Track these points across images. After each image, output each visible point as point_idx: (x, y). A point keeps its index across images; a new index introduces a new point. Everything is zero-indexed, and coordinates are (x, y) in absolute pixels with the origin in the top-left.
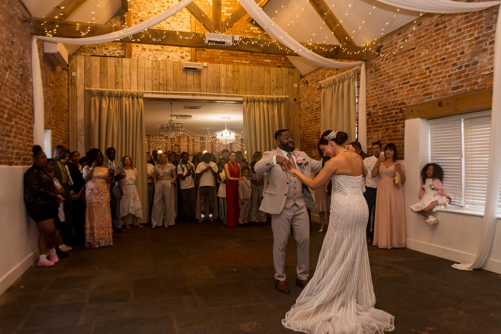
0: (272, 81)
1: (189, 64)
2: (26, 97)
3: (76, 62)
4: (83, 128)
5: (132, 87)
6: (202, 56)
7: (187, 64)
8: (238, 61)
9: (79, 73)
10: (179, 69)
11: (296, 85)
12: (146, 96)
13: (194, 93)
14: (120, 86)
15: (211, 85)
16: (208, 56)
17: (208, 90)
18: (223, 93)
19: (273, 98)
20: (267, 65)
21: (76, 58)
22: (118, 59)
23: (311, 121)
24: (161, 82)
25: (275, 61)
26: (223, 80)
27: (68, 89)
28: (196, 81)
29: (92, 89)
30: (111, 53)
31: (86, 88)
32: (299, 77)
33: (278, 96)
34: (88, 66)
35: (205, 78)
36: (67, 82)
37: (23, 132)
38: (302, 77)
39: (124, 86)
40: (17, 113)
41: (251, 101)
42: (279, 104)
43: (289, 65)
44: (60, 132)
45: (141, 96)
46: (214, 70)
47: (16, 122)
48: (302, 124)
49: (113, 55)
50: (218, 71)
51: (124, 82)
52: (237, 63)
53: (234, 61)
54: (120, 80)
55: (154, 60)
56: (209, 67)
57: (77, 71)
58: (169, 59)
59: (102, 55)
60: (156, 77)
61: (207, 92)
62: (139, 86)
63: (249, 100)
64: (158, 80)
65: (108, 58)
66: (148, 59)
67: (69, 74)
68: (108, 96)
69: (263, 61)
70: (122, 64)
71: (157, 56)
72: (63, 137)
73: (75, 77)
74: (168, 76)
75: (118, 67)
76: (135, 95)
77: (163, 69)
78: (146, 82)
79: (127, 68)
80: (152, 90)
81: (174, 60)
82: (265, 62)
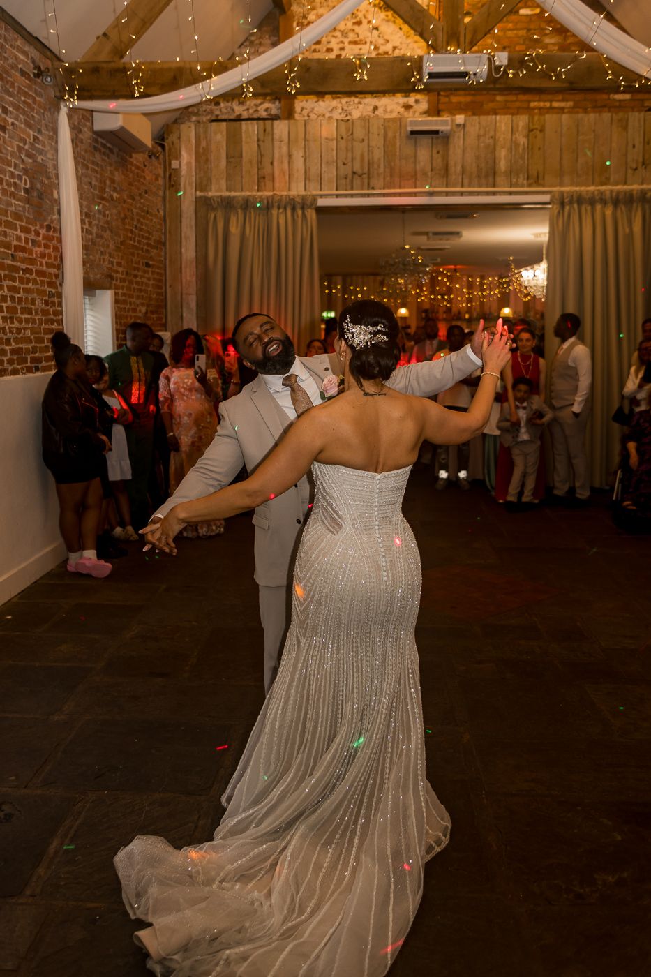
0: (630, 147)
1: (422, 123)
2: (43, 231)
3: (179, 138)
4: (194, 279)
5: (293, 185)
6: (454, 99)
7: (415, 123)
8: (542, 104)
9: (185, 161)
10: (398, 134)
12: (322, 202)
13: (430, 189)
14: (269, 184)
15: (474, 168)
16: (469, 99)
17: (466, 181)
18: (503, 186)
19: (632, 190)
20: (620, 106)
21: (179, 129)
22: (265, 124)
24: (357, 167)
25: (640, 96)
26: (502, 154)
27: (164, 198)
28: (438, 161)
29: (210, 194)
30: (251, 111)
31: (199, 194)
34: (204, 144)
35: (459, 151)
36: (161, 182)
37: (34, 304)
39: (277, 184)
40: (17, 269)
41: (571, 202)
42: (646, 206)
44: (140, 290)
45: (312, 204)
46: (482, 132)
47: (13, 289)
49: (255, 116)
50: (492, 133)
51: (276, 174)
52: (540, 109)
53: (533, 104)
54: (267, 169)
55: (342, 120)
56: (468, 125)
57: (182, 157)
58: (376, 112)
59: (232, 117)
60: (346, 158)
61: (462, 186)
62: (307, 182)
63: (566, 200)
64: (350, 164)
65: (243, 123)
66: (329, 117)
67: (166, 165)
68: (241, 207)
69: (609, 99)
70: (273, 135)
71: (350, 108)
72: (150, 299)
73: (177, 171)
74: (372, 153)
75: (264, 141)
76: (299, 203)
77: (361, 138)
78: (323, 170)
79: (282, 143)
80: (337, 190)
81: (388, 116)
82: (615, 100)
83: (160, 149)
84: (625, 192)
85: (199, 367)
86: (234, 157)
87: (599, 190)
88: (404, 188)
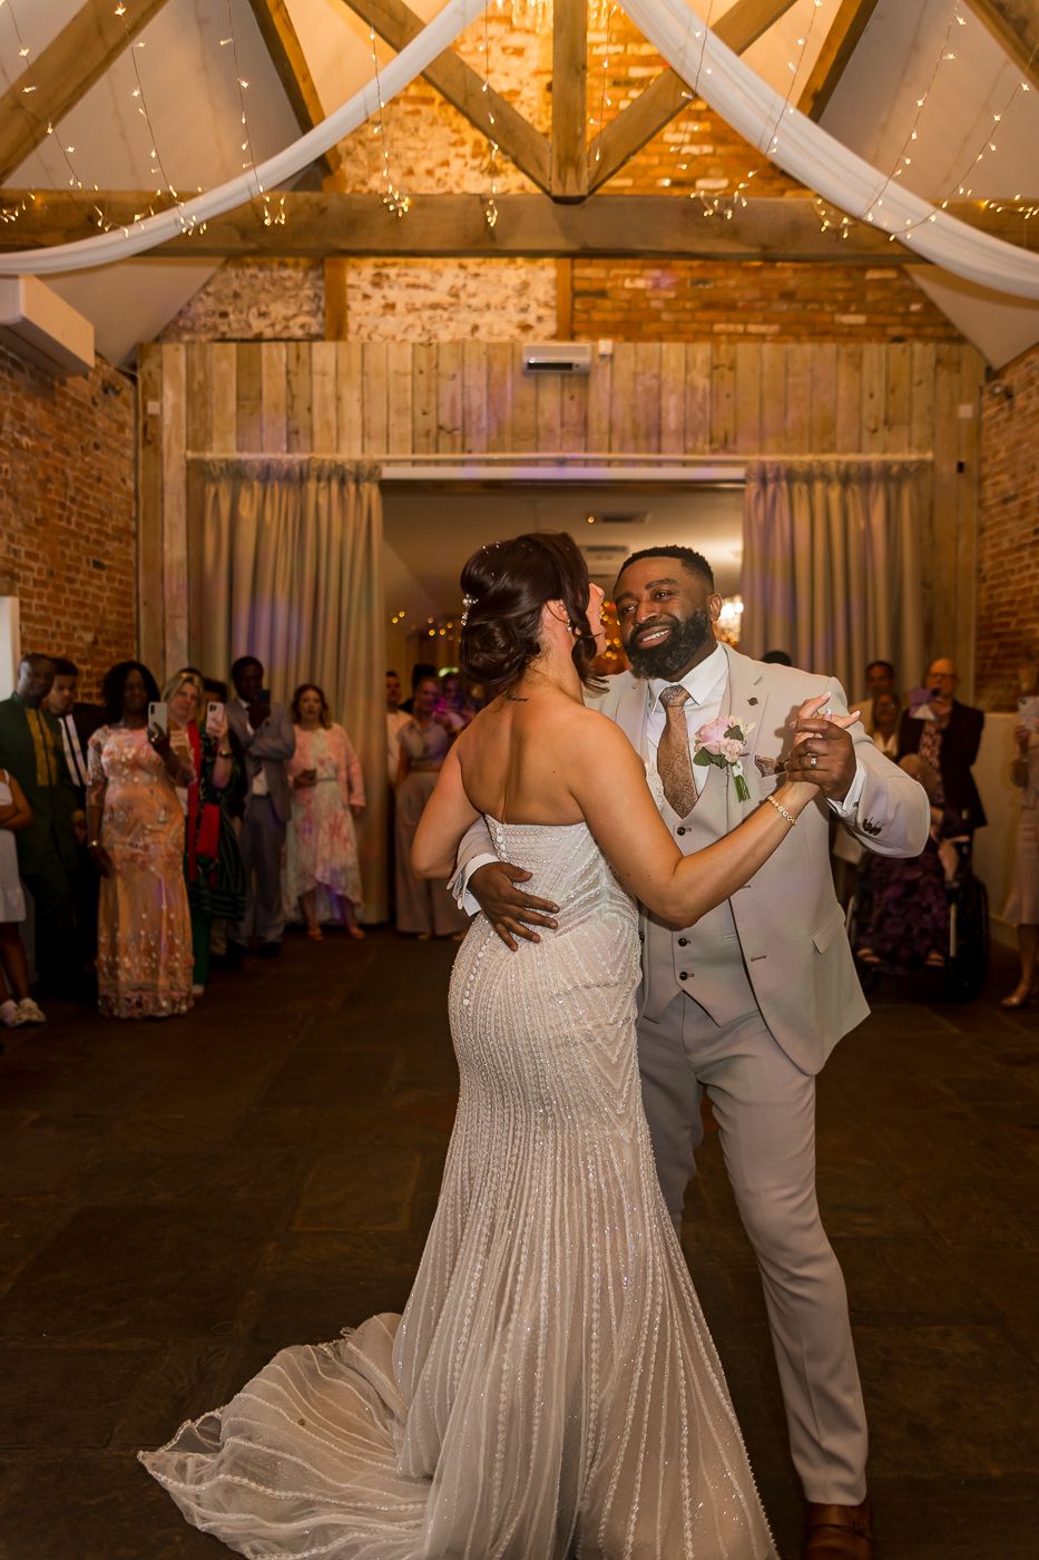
0: (866, 395)
1: (544, 351)
3: (161, 366)
4: (184, 593)
5: (344, 445)
6: (597, 316)
7: (539, 351)
8: (731, 327)
9: (170, 404)
10: (509, 368)
11: (966, 411)
12: (389, 473)
13: (560, 455)
14: (304, 442)
15: (628, 425)
16: (619, 316)
17: (616, 444)
18: (673, 452)
19: (870, 461)
20: (851, 334)
21: (160, 352)
22: (298, 348)
23: (1020, 548)
24: (445, 419)
25: (881, 319)
26: (672, 402)
27: (136, 461)
28: (573, 412)
29: (208, 456)
30: (277, 327)
31: (190, 454)
32: (982, 374)
33: (888, 457)
34: (200, 377)
35: (605, 397)
36: (129, 434)
38: (992, 374)
39: (317, 442)
41: (777, 479)
42: (892, 487)
43: (940, 331)
44: (83, 605)
45: (372, 475)
46: (640, 368)
48: (988, 564)
49: (285, 335)
50: (655, 370)
51: (317, 426)
52: (729, 334)
53: (718, 328)
54: (301, 420)
55: (422, 344)
56: (617, 356)
57: (164, 398)
58: (477, 335)
59: (249, 335)
60: (428, 404)
61: (610, 450)
62: (366, 440)
63: (770, 475)
64: (434, 413)
65: (264, 345)
66: (403, 341)
67: (139, 409)
68: (258, 478)
69: (833, 322)
70: (311, 364)
71: (436, 327)
72: (103, 620)
73: (156, 419)
74: (469, 397)
75: (296, 374)
76: (351, 473)
77: (451, 372)
78: (391, 422)
79: (327, 378)
80: (413, 451)
81: (494, 340)
82: (842, 325)
83: (128, 382)
84: (859, 465)
85: (155, 724)
86: (249, 398)
87: (819, 461)
88: (519, 451)
